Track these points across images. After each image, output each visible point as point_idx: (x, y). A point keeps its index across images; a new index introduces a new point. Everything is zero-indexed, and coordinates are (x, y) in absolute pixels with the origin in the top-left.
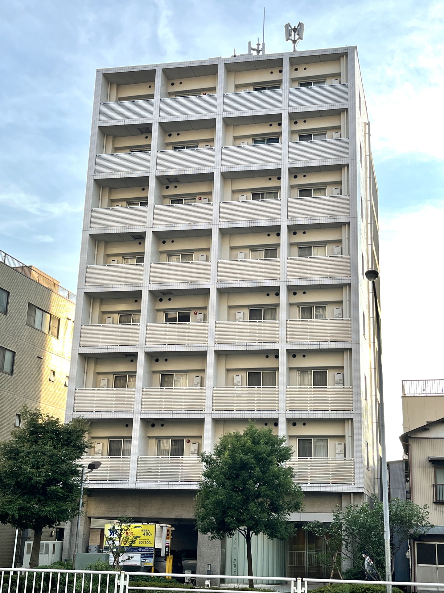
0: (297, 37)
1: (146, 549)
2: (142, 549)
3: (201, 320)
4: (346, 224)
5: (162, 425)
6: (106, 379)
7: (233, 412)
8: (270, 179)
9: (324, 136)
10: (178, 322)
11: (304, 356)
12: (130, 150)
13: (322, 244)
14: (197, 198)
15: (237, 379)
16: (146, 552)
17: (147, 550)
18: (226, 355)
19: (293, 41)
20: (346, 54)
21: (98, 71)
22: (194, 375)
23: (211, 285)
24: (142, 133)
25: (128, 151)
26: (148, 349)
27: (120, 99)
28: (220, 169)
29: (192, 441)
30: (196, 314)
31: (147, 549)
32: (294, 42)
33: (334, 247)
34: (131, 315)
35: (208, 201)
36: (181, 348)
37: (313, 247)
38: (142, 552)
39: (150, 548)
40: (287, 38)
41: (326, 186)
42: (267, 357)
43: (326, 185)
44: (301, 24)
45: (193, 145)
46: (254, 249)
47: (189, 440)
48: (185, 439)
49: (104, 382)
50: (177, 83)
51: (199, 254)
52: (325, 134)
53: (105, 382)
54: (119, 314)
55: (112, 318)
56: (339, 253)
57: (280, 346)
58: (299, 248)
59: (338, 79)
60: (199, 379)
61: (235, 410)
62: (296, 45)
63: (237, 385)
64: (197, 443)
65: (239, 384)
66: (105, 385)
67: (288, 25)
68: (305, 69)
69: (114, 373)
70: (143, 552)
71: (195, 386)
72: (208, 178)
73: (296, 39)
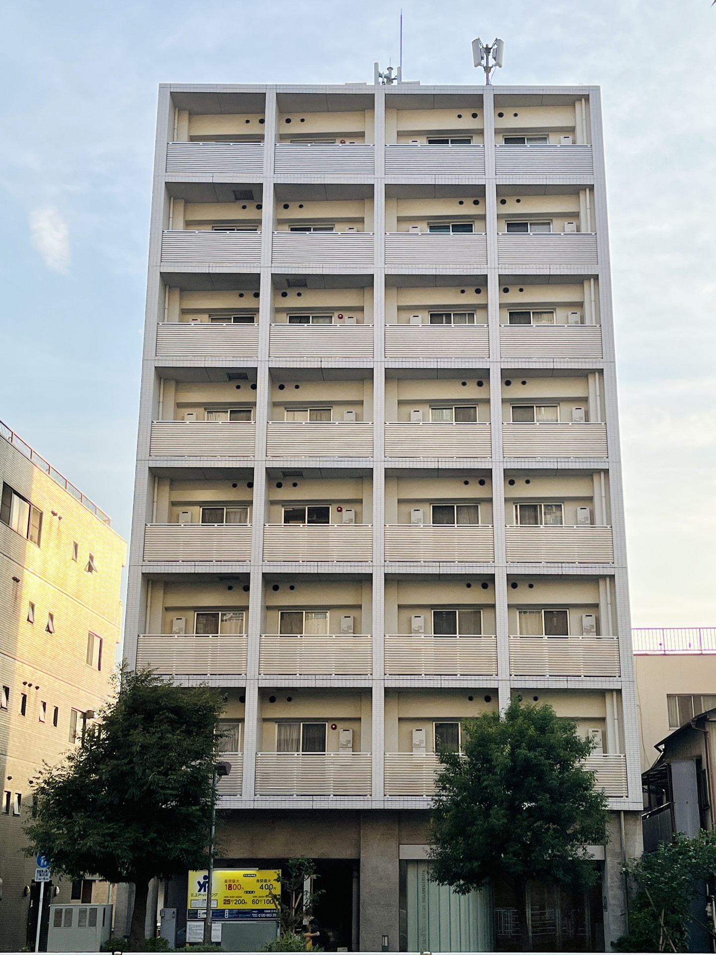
0: (492, 62)
1: (266, 913)
2: (258, 913)
3: (351, 521)
4: (595, 373)
5: (289, 700)
6: (184, 619)
7: (420, 677)
8: (463, 292)
9: (548, 226)
10: (308, 523)
11: (531, 586)
12: (213, 227)
13: (553, 403)
14: (336, 315)
15: (417, 623)
16: (266, 917)
17: (268, 915)
18: (399, 581)
19: (484, 67)
20: (587, 98)
21: (162, 87)
22: (341, 614)
23: (375, 463)
24: (237, 199)
25: (209, 228)
26: (268, 567)
27: (193, 139)
28: (383, 270)
29: (340, 726)
30: (341, 511)
31: (268, 913)
32: (487, 69)
33: (574, 408)
34: (223, 509)
35: (356, 322)
36: (327, 568)
37: (536, 407)
38: (258, 917)
39: (272, 911)
40: (477, 62)
41: (555, 309)
42: (469, 586)
43: (554, 307)
44: (498, 41)
45: (326, 225)
46: (437, 405)
47: (336, 726)
48: (327, 724)
49: (178, 625)
50: (295, 119)
51: (344, 409)
52: (549, 224)
53: (182, 623)
54: (200, 507)
55: (190, 513)
56: (582, 420)
57: (496, 568)
58: (513, 407)
59: (571, 137)
60: (350, 621)
61: (423, 675)
62: (490, 74)
63: (417, 632)
64: (351, 730)
65: (421, 631)
66: (180, 629)
67: (477, 42)
68: (516, 115)
69: (195, 609)
70: (261, 917)
71: (344, 634)
72: (364, 283)
73: (490, 65)
